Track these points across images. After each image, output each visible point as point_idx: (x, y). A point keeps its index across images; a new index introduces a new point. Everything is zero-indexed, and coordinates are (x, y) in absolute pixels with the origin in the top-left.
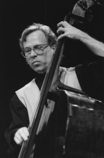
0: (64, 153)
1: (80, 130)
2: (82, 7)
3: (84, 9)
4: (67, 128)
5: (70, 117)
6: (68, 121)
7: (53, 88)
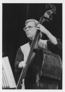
0: (41, 75)
1: (48, 65)
2: (48, 14)
3: (49, 15)
4: (43, 64)
5: (44, 60)
6: (43, 62)
7: (36, 47)
